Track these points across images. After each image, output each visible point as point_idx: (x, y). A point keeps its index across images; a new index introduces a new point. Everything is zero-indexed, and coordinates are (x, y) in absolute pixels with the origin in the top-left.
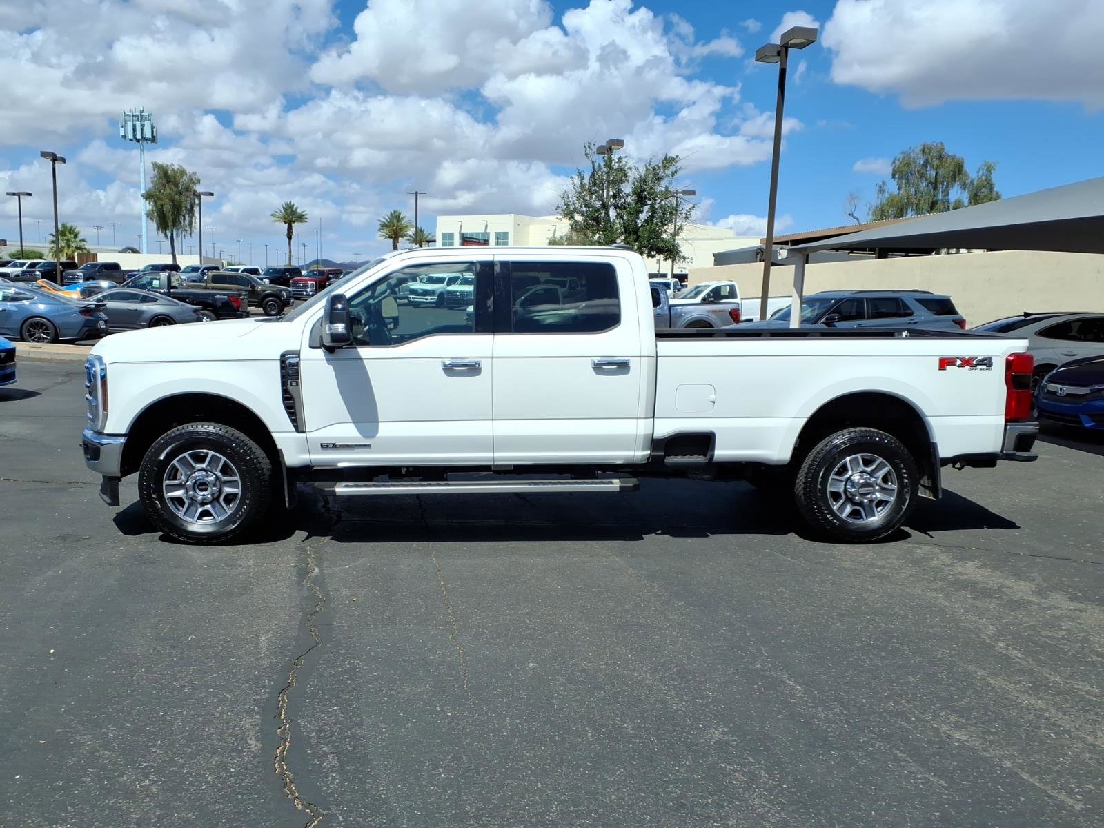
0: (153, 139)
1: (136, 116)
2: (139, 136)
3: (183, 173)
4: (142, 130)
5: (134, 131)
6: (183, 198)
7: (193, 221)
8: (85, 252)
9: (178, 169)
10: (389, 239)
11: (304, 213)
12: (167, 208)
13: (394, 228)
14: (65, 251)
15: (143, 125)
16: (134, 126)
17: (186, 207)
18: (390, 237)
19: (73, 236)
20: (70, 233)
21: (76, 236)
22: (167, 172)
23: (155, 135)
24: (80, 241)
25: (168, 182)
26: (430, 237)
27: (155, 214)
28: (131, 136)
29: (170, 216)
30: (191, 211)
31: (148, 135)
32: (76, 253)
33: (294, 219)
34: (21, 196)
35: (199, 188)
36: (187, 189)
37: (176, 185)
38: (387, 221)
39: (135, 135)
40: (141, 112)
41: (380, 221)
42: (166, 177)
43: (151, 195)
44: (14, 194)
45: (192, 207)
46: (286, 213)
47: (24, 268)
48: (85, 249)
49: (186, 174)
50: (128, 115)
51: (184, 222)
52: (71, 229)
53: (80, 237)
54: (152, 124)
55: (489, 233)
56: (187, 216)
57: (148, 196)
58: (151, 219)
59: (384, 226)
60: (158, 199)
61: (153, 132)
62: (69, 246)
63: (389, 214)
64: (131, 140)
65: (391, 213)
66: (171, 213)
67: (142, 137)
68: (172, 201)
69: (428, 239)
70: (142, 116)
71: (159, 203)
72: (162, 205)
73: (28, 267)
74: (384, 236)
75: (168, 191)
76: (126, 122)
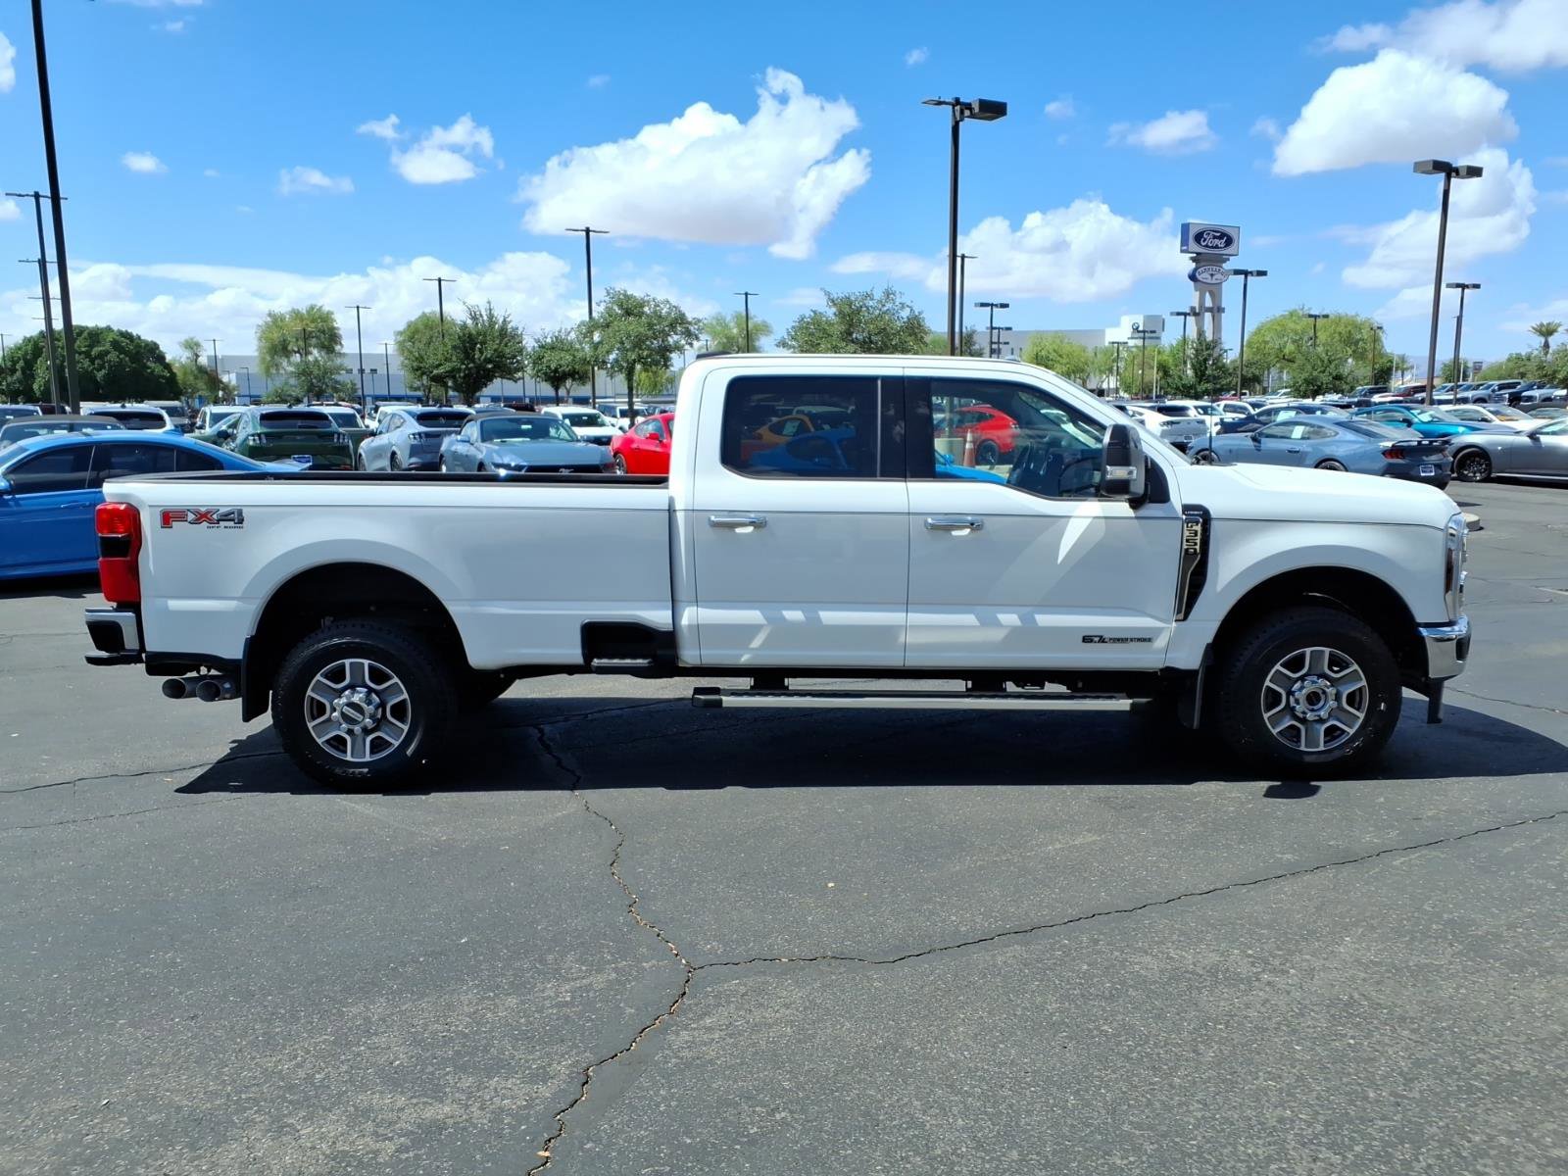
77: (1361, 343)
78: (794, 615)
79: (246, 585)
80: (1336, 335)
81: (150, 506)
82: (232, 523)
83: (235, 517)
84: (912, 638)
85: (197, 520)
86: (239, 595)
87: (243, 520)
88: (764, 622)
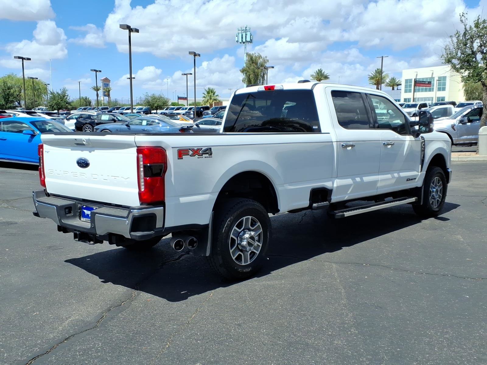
0: (251, 41)
1: (243, 30)
2: (244, 41)
3: (260, 57)
4: (246, 37)
5: (242, 38)
6: (260, 70)
7: (264, 82)
8: (218, 101)
9: (258, 55)
10: (375, 85)
11: (327, 75)
12: (252, 76)
13: (377, 79)
14: (209, 101)
15: (246, 35)
16: (242, 35)
17: (261, 75)
18: (375, 84)
19: (213, 94)
20: (212, 92)
21: (214, 94)
22: (252, 58)
23: (252, 39)
24: (216, 96)
25: (253, 63)
26: (399, 82)
27: (246, 80)
28: (240, 41)
29: (253, 80)
30: (263, 77)
31: (248, 39)
32: (213, 102)
33: (322, 78)
34: (188, 75)
35: (267, 65)
36: (262, 66)
37: (256, 64)
38: (373, 75)
39: (242, 41)
40: (246, 28)
41: (369, 75)
42: (252, 60)
43: (244, 70)
44: (185, 74)
45: (264, 75)
46: (318, 75)
47: (187, 110)
48: (218, 100)
49: (262, 58)
50: (240, 30)
51: (260, 83)
52: (212, 91)
53: (216, 94)
54: (251, 33)
55: (434, 77)
56: (261, 80)
57: (243, 71)
58: (244, 82)
59: (372, 78)
60: (248, 72)
61: (251, 37)
62: (211, 99)
63: (375, 72)
64: (241, 43)
65: (376, 71)
66: (253, 79)
67: (246, 41)
68: (254, 72)
69: (398, 84)
70: (246, 30)
71: (248, 74)
72: (249, 75)
73: (188, 110)
74: (371, 83)
75: (252, 67)
76: (238, 33)
77: (39, 90)
78: (358, 179)
79: (213, 186)
80: (30, 86)
81: (172, 147)
82: (208, 155)
83: (208, 151)
84: (379, 185)
85: (193, 154)
86: (211, 191)
87: (212, 153)
88: (353, 183)
